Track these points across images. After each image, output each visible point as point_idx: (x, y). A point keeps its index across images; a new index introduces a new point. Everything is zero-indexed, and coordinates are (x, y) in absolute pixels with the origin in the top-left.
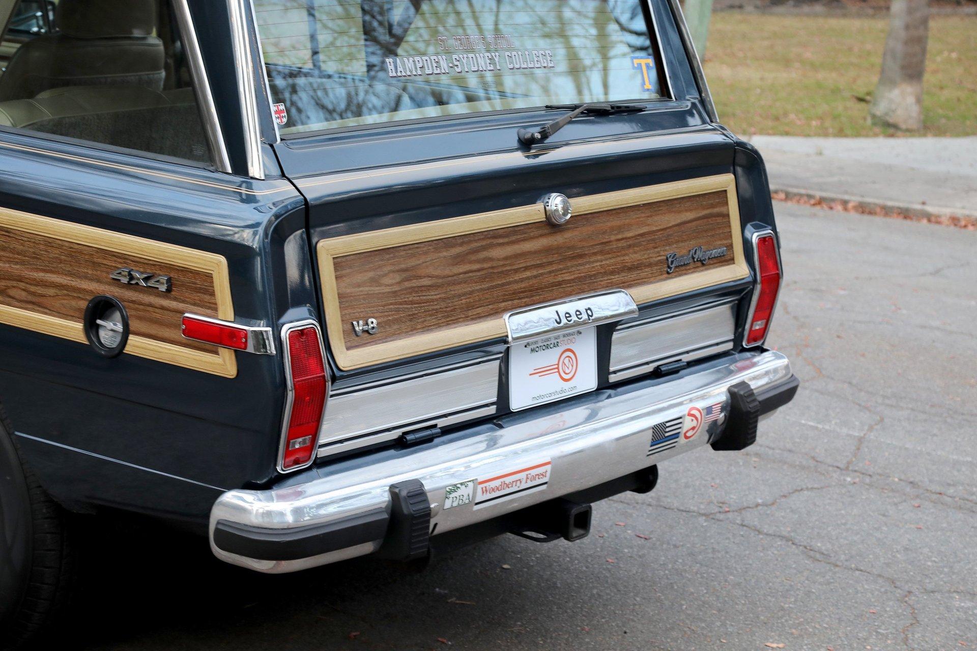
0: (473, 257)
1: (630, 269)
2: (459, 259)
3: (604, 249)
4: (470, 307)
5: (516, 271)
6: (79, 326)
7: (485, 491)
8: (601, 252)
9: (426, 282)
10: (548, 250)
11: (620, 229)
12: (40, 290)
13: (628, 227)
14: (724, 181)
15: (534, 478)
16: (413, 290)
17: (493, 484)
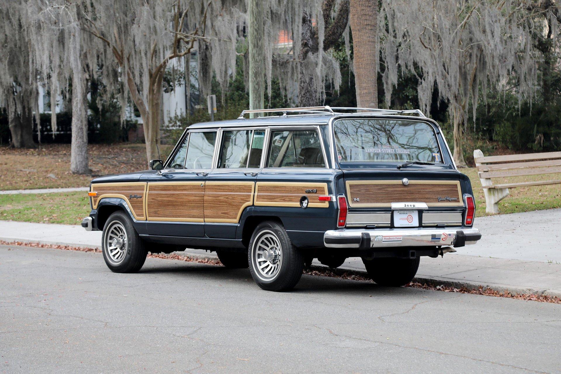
0: (383, 189)
1: (427, 199)
2: (379, 189)
3: (419, 193)
4: (382, 200)
5: (394, 194)
6: (299, 203)
7: (385, 239)
8: (418, 193)
9: (371, 193)
10: (403, 191)
11: (424, 189)
12: (291, 198)
13: (426, 189)
14: (457, 182)
15: (398, 239)
16: (368, 194)
17: (387, 238)
